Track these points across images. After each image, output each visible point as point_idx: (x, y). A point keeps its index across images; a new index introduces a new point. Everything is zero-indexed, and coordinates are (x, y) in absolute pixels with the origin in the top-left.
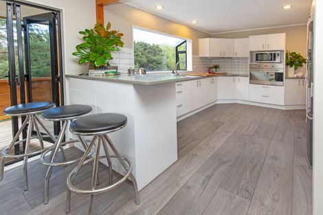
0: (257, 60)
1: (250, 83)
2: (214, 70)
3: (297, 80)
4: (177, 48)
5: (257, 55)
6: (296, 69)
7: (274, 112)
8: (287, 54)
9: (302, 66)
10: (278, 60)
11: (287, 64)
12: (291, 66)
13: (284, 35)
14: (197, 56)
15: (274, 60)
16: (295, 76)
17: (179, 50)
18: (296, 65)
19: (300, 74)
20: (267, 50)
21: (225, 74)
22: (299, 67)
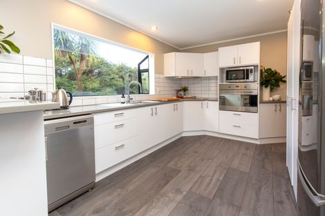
0: (227, 79)
1: (220, 109)
2: (182, 93)
3: (273, 105)
4: (139, 65)
5: (227, 72)
6: (271, 89)
7: (247, 149)
8: (261, 70)
9: (278, 86)
10: (251, 78)
11: (262, 84)
12: (266, 87)
13: (257, 44)
14: (161, 76)
15: (248, 78)
16: (271, 99)
17: (141, 69)
18: (272, 85)
19: (276, 97)
20: (239, 65)
21: (194, 99)
22: (276, 88)
